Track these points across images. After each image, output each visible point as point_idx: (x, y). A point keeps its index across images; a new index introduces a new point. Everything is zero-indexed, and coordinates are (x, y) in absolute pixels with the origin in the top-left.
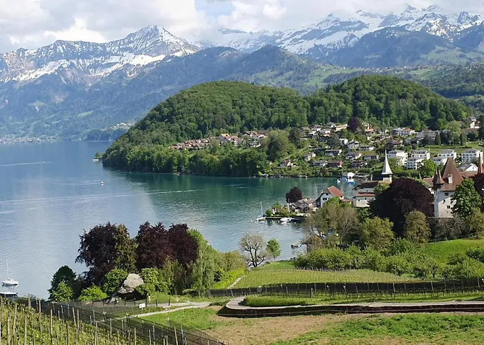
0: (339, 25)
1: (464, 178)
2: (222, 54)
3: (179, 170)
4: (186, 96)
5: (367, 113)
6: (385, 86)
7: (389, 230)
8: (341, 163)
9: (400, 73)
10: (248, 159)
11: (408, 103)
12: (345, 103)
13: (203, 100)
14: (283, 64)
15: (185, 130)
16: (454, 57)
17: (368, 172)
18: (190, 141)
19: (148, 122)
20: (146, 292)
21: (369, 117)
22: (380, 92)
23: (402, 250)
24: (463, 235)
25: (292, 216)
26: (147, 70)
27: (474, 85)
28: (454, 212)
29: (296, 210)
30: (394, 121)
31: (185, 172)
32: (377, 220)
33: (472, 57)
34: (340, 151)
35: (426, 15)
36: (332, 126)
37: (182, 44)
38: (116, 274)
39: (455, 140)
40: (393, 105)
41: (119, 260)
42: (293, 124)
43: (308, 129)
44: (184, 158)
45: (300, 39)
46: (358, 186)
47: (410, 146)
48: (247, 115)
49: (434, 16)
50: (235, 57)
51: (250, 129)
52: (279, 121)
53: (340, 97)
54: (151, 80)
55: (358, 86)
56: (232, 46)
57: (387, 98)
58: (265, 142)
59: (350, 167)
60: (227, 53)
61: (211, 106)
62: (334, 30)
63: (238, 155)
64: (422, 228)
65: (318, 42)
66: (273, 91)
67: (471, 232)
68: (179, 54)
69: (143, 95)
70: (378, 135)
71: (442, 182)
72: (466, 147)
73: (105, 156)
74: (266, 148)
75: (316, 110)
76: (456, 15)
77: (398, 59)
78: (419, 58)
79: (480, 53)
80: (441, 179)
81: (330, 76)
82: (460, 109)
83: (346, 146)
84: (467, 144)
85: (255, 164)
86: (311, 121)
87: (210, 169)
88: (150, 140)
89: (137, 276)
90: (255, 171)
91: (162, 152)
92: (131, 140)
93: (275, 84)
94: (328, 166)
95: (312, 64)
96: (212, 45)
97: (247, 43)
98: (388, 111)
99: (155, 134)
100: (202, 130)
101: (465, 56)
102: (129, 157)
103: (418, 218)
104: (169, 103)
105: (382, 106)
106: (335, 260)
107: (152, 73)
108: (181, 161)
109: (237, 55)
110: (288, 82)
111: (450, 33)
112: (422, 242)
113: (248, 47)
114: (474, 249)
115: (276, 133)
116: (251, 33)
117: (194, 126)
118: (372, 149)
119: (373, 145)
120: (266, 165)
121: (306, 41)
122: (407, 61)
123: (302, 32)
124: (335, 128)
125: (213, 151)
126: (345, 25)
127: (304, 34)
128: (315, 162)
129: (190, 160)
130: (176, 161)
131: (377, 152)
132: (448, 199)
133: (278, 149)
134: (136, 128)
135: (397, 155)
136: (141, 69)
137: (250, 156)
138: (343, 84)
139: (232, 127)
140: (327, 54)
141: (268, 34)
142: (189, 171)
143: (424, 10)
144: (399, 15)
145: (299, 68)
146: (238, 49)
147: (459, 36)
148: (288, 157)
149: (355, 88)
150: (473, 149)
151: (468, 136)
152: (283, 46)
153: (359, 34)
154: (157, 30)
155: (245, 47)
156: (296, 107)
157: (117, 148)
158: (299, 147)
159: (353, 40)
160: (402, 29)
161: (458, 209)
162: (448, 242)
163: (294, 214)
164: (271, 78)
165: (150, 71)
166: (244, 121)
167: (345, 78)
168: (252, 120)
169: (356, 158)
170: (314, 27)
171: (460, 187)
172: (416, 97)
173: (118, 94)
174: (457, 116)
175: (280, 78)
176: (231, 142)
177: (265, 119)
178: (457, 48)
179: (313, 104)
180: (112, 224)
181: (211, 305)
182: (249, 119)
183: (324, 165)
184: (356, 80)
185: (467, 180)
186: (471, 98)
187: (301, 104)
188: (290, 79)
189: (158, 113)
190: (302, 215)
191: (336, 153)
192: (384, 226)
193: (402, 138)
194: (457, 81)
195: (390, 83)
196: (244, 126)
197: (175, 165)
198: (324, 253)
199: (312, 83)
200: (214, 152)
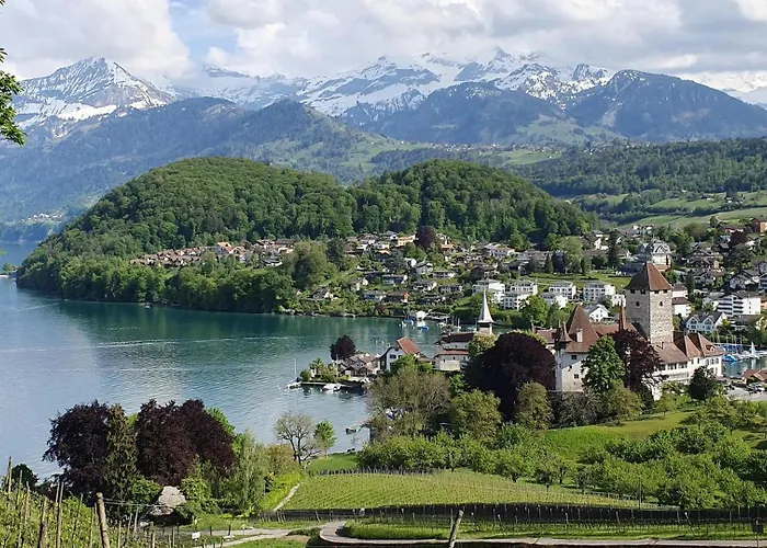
0: (395, 74)
1: (601, 336)
2: (210, 109)
3: (149, 298)
4: (160, 179)
5: (443, 218)
6: (469, 179)
7: (493, 409)
8: (407, 295)
9: (486, 153)
10: (264, 286)
11: (503, 205)
12: (410, 201)
13: (187, 186)
14: (310, 130)
15: (158, 235)
16: (566, 132)
17: (447, 312)
18: (165, 252)
19: (95, 218)
20: (191, 514)
21: (445, 224)
22: (462, 188)
23: (515, 440)
24: (599, 419)
25: (342, 382)
26: (86, 129)
27: (597, 178)
28: (586, 384)
29: (348, 372)
30: (482, 231)
31: (159, 303)
32: (477, 394)
33: (593, 134)
34: (406, 277)
35: (526, 66)
36: (392, 238)
37: (145, 88)
38: (145, 487)
39: (574, 268)
40: (480, 207)
41: (111, 458)
42: (330, 232)
43: (355, 240)
44: (157, 280)
45: (334, 93)
46: (443, 339)
47: (509, 273)
48: (259, 213)
49: (539, 69)
50: (232, 115)
51: (263, 235)
52: (308, 225)
53: (403, 192)
54: (92, 145)
55: (429, 176)
56: (227, 96)
57: (472, 196)
58: (291, 259)
59: (420, 302)
60: (218, 109)
61: (200, 196)
62: (387, 81)
63: (247, 279)
64: (539, 406)
65: (363, 99)
66: (299, 177)
67: (610, 415)
68: (139, 105)
69: (78, 169)
70: (459, 254)
71: (568, 339)
72: (590, 279)
73: (21, 271)
74: (292, 269)
75: (366, 212)
76: (571, 69)
77: (484, 133)
78: (513, 132)
79: (605, 127)
80: (567, 335)
81: (382, 153)
82: (579, 218)
83: (414, 270)
84: (592, 273)
85: (274, 294)
86: (358, 227)
87: (200, 299)
88: (99, 248)
89: (175, 490)
90: (273, 305)
91: (122, 269)
92: (67, 247)
93: (295, 161)
94: (386, 300)
95: (353, 134)
96: (194, 93)
97: (250, 93)
98: (474, 217)
99: (107, 239)
100: (185, 235)
101: (582, 131)
102: (64, 275)
103: (536, 392)
104: (132, 189)
105: (464, 208)
106: (420, 455)
107: (95, 134)
108: (152, 284)
109: (234, 111)
110: (316, 160)
111: (560, 95)
112: (541, 428)
113: (252, 99)
114: (617, 442)
115: (306, 244)
116: (258, 78)
117: (172, 228)
118: (452, 275)
119: (452, 270)
120: (291, 295)
121: (344, 96)
122: (495, 135)
123: (338, 81)
124: (395, 241)
125: (206, 270)
126: (404, 75)
127: (340, 84)
128: (367, 292)
129: (167, 283)
130: (143, 285)
131: (460, 280)
132: (578, 365)
133: (310, 271)
134: (75, 226)
135: (491, 286)
136: (76, 127)
137: (266, 281)
138: (407, 171)
139: (234, 232)
140: (376, 119)
141: (283, 81)
142: (165, 301)
143: (523, 58)
144: (486, 65)
145: (332, 137)
146: (235, 101)
147: (574, 101)
148: (326, 284)
149: (425, 179)
150: (601, 282)
151: (593, 262)
152: (308, 101)
153: (426, 90)
154: (105, 65)
155: (247, 100)
156: (335, 205)
157: (44, 259)
158: (342, 269)
159: (416, 99)
160: (490, 86)
161: (592, 381)
162: (577, 429)
163: (344, 378)
164: (289, 151)
165: (91, 130)
166: (253, 223)
167: (403, 157)
168: (266, 222)
169: (429, 289)
170: (357, 76)
171: (596, 349)
172: (515, 196)
173: (36, 165)
174: (574, 230)
175: (303, 153)
176: (234, 257)
177: (287, 220)
178: (572, 119)
179: (361, 201)
180: (101, 404)
181: (291, 534)
182: (261, 219)
183: (381, 298)
184: (426, 167)
185: (605, 338)
186: (592, 198)
187: (343, 199)
188: (319, 154)
189: (111, 203)
190: (357, 379)
191: (398, 281)
192: (486, 404)
193: (495, 261)
194: (572, 171)
195: (476, 172)
196: (253, 230)
197: (143, 291)
198: (403, 444)
199: (353, 163)
200: (209, 272)
